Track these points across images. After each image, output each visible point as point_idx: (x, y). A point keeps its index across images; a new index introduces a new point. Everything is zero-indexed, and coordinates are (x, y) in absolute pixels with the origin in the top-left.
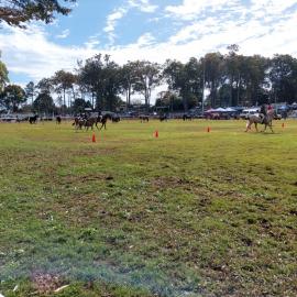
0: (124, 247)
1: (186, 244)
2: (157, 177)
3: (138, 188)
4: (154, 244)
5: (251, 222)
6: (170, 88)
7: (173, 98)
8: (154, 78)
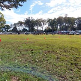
0: (36, 70)
1: (53, 70)
2: (45, 50)
3: (40, 53)
4: (44, 69)
5: (72, 64)
6: (48, 26)
7: (49, 28)
8: (44, 23)
